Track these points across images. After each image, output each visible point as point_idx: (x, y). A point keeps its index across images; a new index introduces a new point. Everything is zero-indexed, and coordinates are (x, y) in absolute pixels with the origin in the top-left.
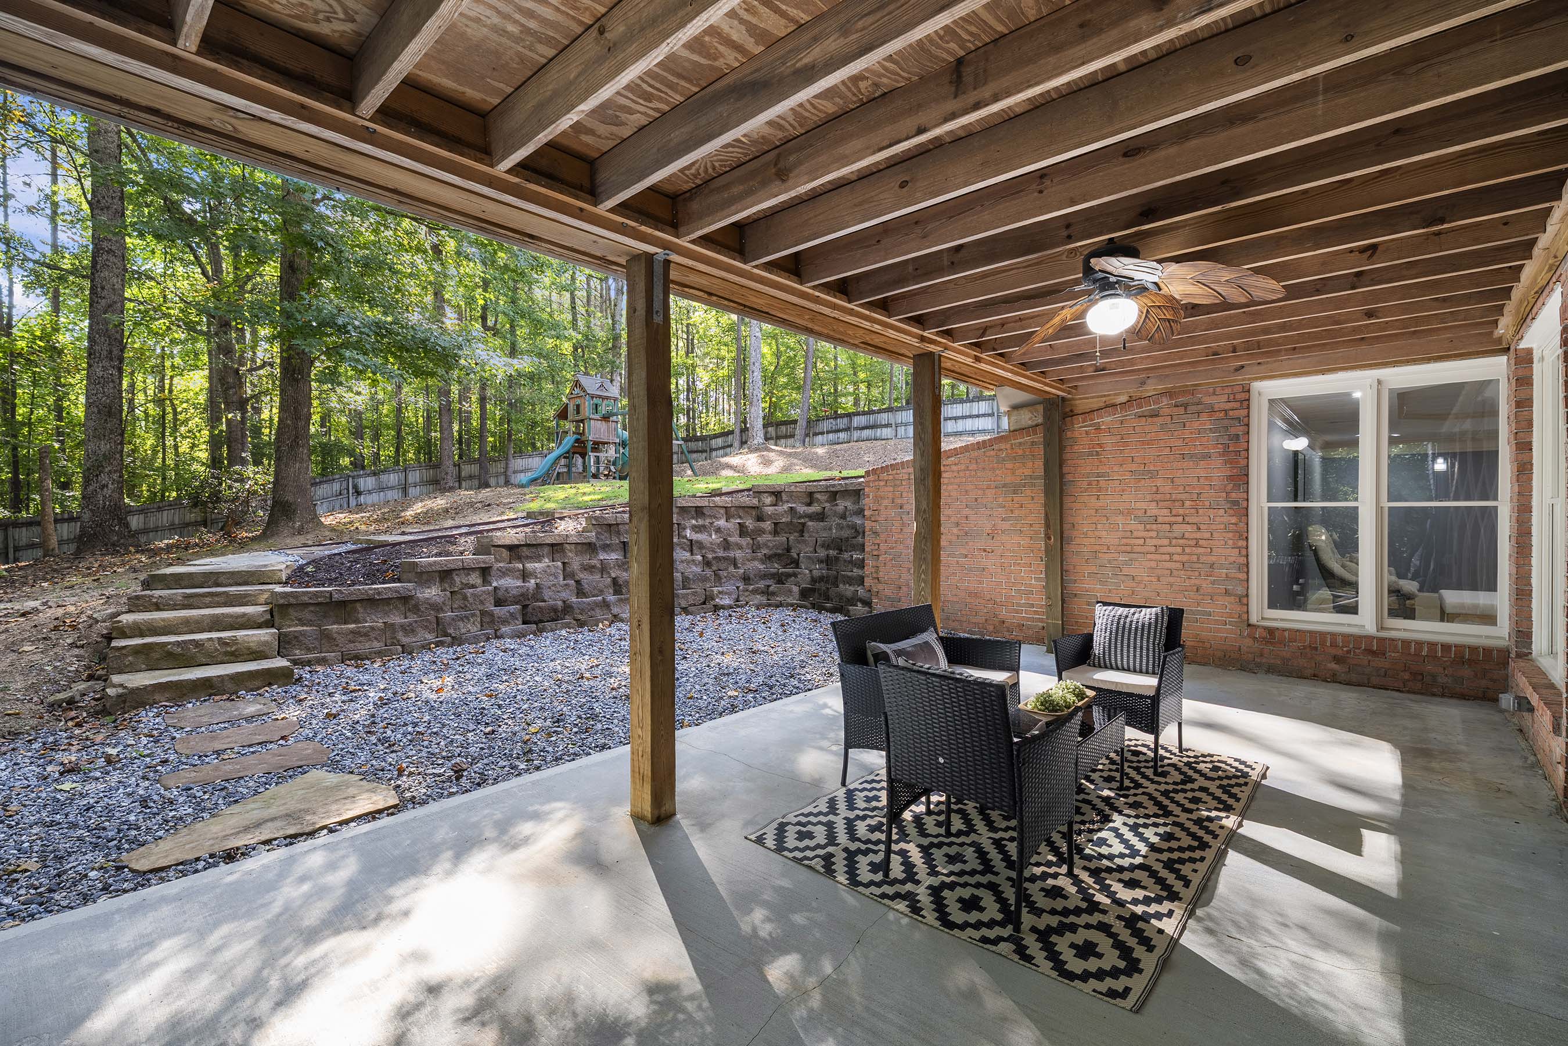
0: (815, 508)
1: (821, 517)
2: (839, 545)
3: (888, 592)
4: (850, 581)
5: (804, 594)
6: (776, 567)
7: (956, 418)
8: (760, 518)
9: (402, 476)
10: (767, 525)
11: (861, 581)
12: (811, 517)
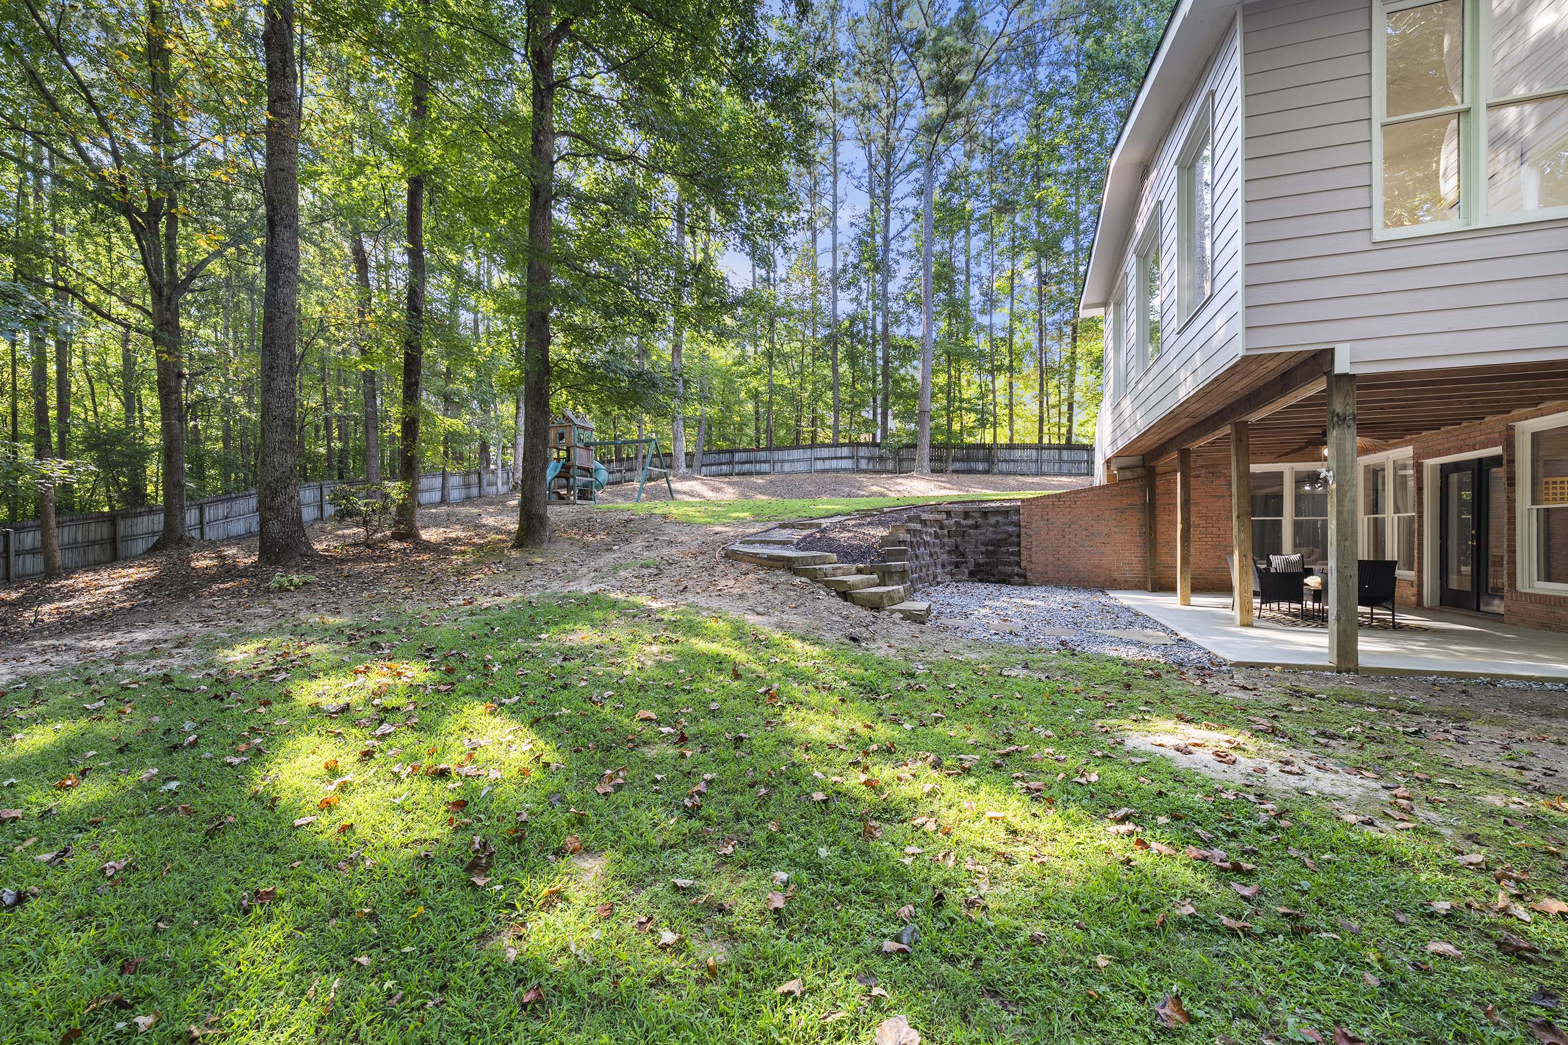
0: (970, 522)
1: (977, 526)
2: (997, 543)
3: (1039, 569)
4: (1010, 564)
5: (972, 574)
6: (954, 559)
7: (824, 459)
8: (941, 528)
9: (318, 493)
10: (946, 532)
11: (1019, 564)
12: (969, 527)
